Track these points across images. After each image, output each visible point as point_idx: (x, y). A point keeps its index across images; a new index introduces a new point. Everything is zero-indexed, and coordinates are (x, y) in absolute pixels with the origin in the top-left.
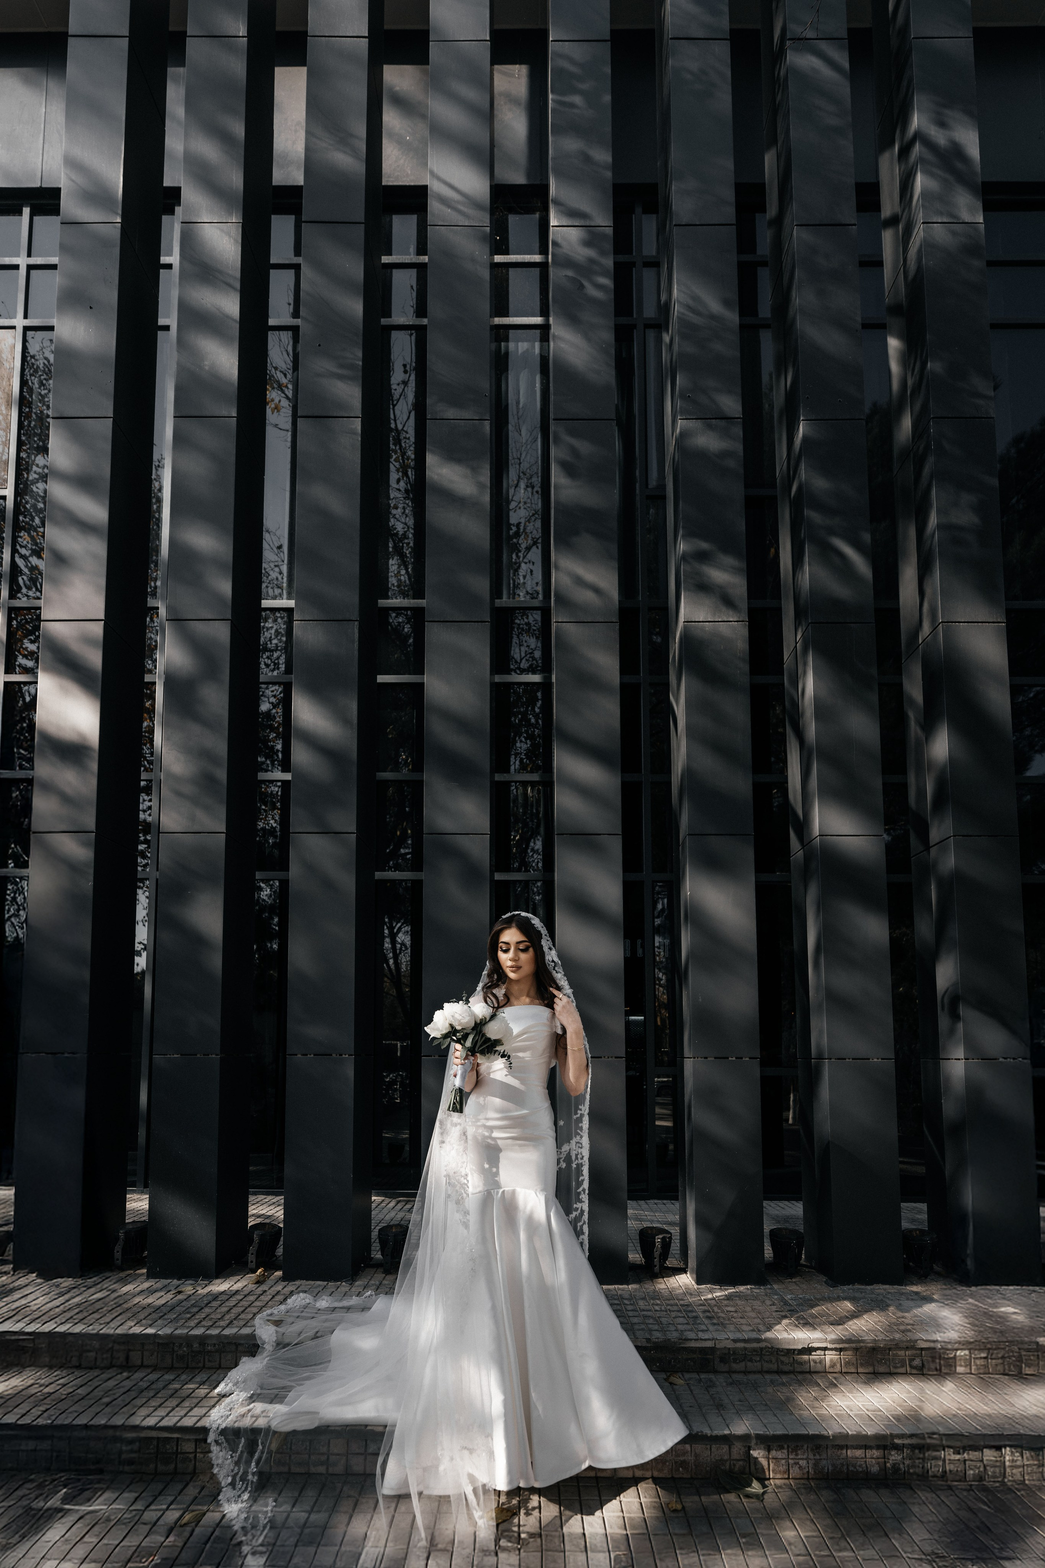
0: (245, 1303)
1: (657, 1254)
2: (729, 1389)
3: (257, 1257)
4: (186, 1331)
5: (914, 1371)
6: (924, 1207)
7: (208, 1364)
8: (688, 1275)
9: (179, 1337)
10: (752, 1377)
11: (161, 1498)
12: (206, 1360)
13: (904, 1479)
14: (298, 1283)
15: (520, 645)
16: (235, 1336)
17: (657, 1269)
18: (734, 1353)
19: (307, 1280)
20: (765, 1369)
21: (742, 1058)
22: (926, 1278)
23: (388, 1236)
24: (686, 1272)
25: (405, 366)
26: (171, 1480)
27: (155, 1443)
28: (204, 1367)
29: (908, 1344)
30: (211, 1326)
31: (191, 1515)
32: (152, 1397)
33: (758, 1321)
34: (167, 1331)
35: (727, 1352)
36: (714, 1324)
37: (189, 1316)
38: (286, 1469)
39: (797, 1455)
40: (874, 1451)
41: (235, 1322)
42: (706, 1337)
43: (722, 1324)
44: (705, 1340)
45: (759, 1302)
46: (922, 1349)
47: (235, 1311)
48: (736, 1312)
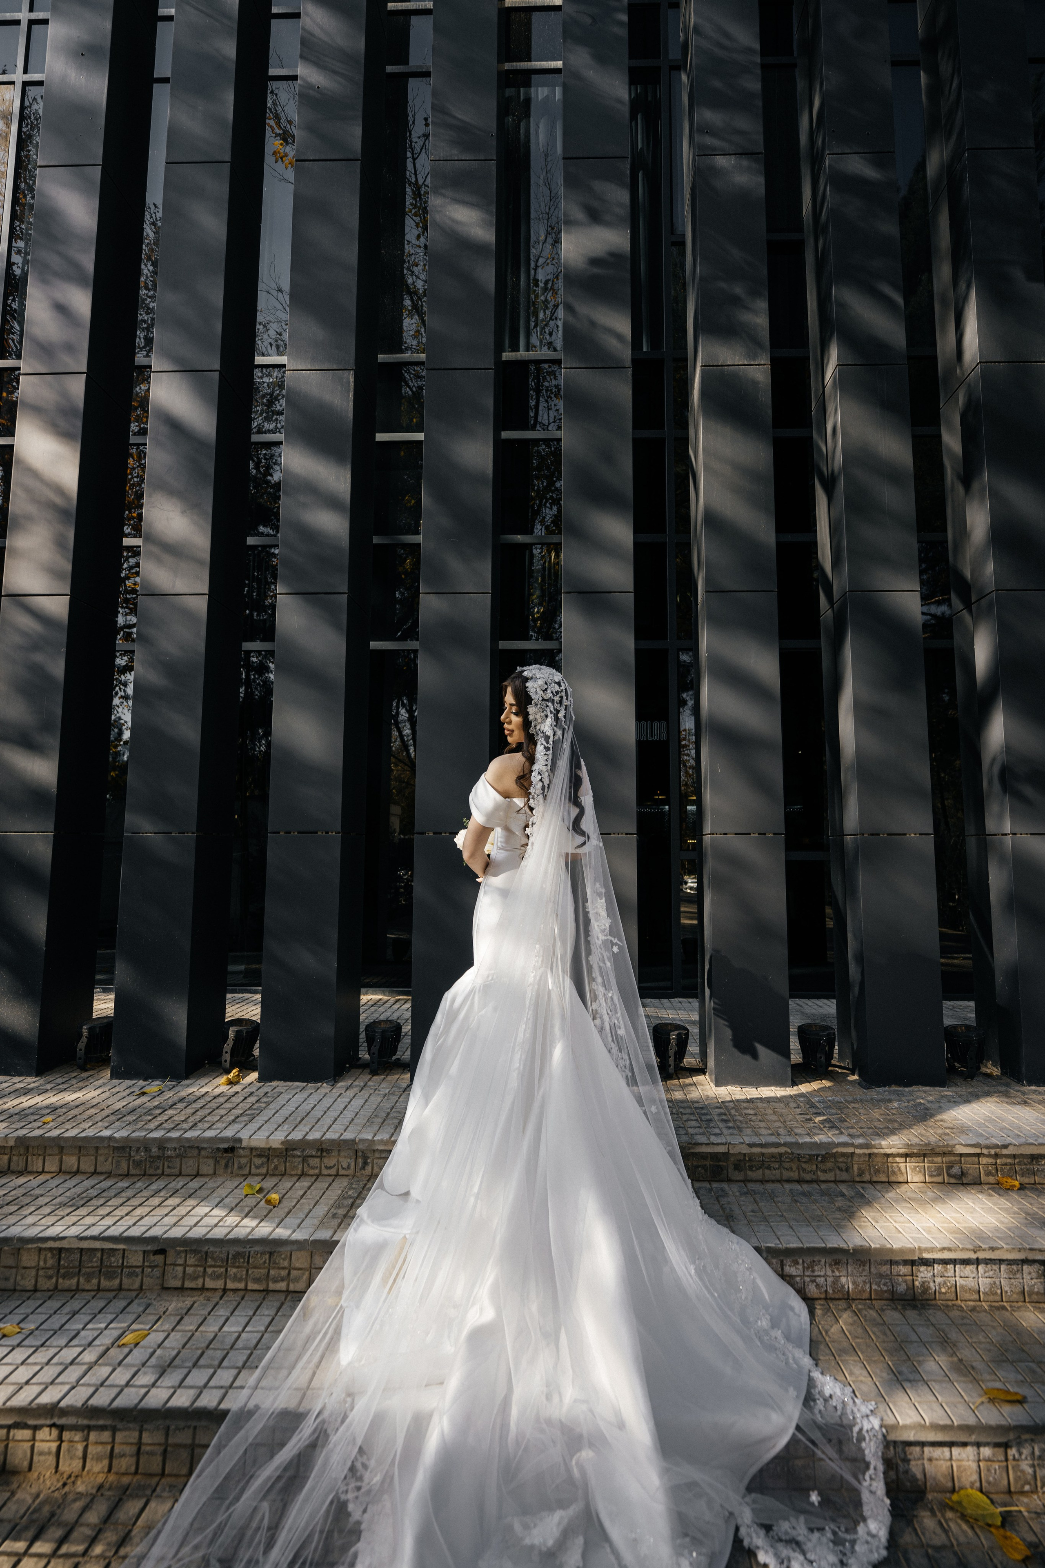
0: (213, 1105)
1: (671, 1053)
2: (743, 1198)
3: (232, 1056)
4: (143, 1134)
5: (953, 1181)
6: (972, 1004)
7: (167, 1171)
8: (707, 1077)
9: (137, 1140)
10: (770, 1186)
11: (99, 1316)
12: (166, 1166)
13: (935, 1299)
14: (274, 1083)
15: (549, 409)
16: (197, 1139)
17: (671, 1069)
18: (750, 1160)
19: (285, 1081)
20: (784, 1178)
21: (765, 834)
22: (972, 1079)
23: (375, 1032)
24: (704, 1073)
25: (426, 119)
26: (114, 1298)
27: (99, 1254)
28: (163, 1174)
29: (945, 1150)
30: (173, 1129)
31: (132, 1335)
32: (102, 1205)
33: (779, 1124)
34: (124, 1133)
35: (742, 1158)
36: (730, 1128)
37: (150, 1118)
38: (241, 1286)
39: (813, 1271)
40: (901, 1267)
41: (199, 1124)
42: (719, 1141)
43: (739, 1128)
44: (718, 1144)
45: (782, 1105)
46: (961, 1155)
47: (201, 1113)
48: (755, 1114)
